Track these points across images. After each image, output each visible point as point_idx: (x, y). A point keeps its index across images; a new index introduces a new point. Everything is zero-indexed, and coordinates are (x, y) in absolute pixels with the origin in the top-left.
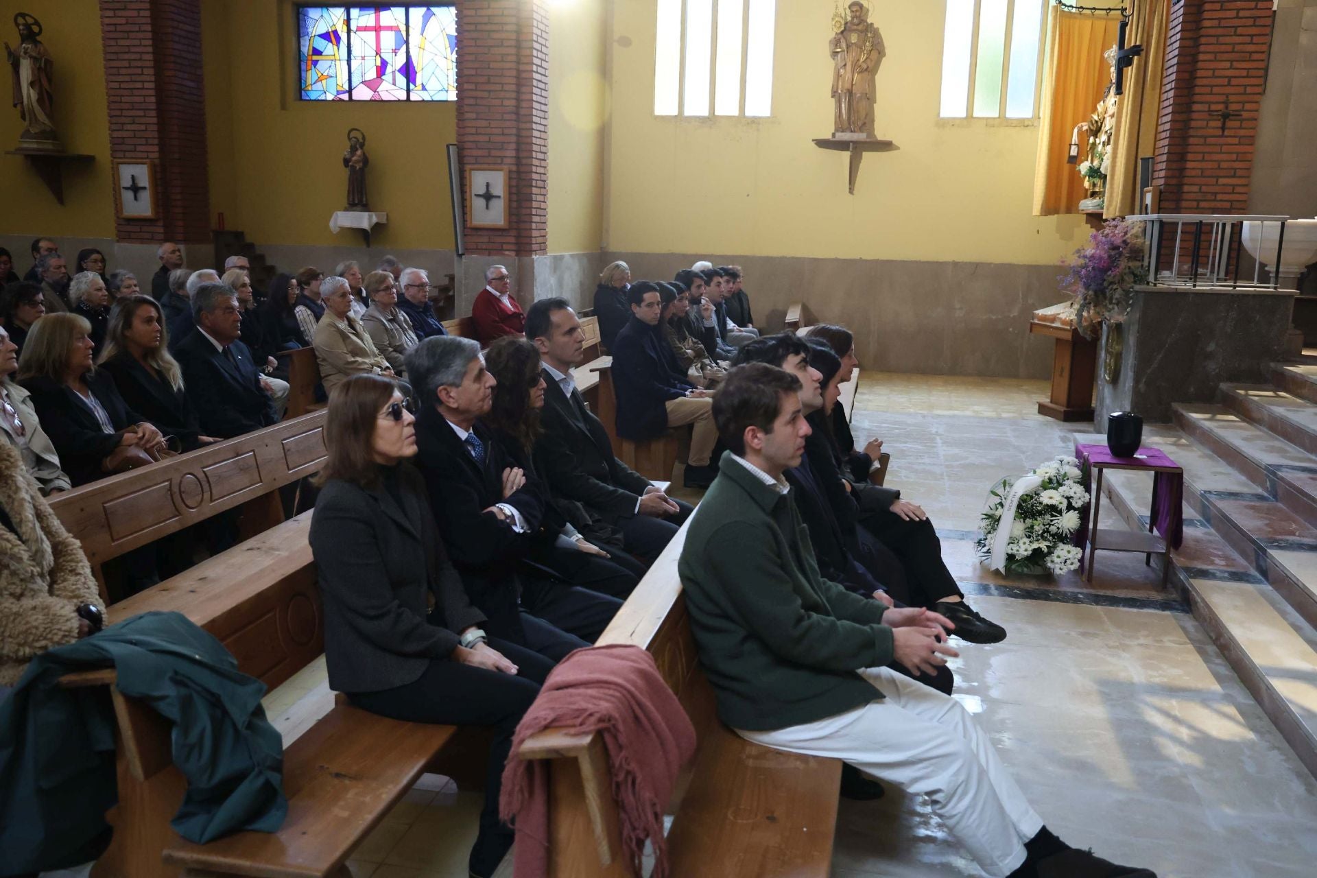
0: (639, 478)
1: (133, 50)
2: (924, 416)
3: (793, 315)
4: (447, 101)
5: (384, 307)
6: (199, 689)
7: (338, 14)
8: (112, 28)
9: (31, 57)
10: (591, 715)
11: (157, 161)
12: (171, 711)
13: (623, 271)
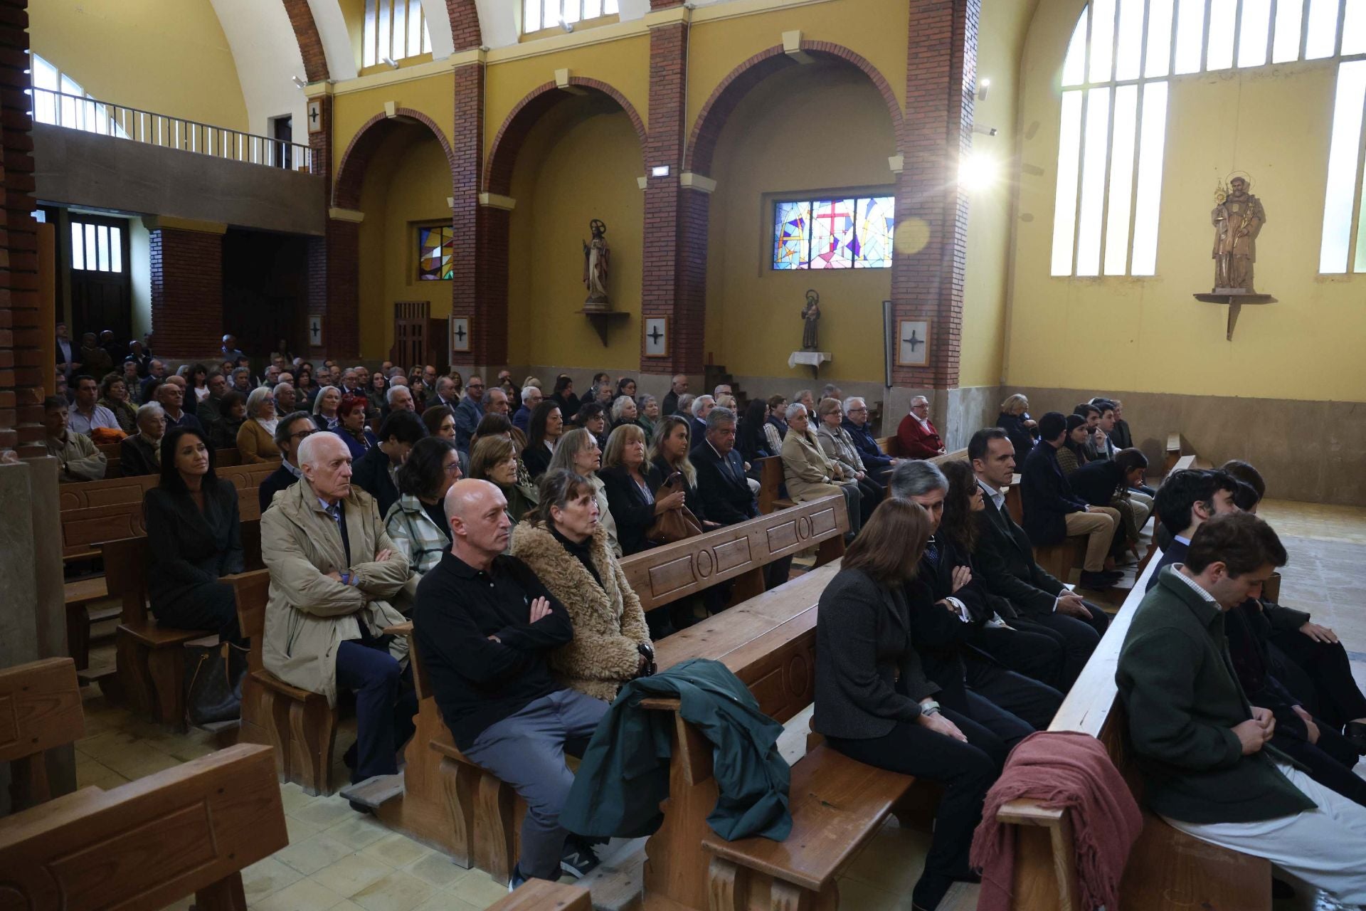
0: (1055, 581)
1: (663, 239)
2: (1301, 541)
3: (1173, 444)
4: (882, 268)
5: (832, 426)
6: (735, 723)
7: (804, 207)
8: (650, 225)
9: (598, 248)
10: (1060, 792)
11: (672, 316)
12: (714, 736)
13: (1022, 401)
